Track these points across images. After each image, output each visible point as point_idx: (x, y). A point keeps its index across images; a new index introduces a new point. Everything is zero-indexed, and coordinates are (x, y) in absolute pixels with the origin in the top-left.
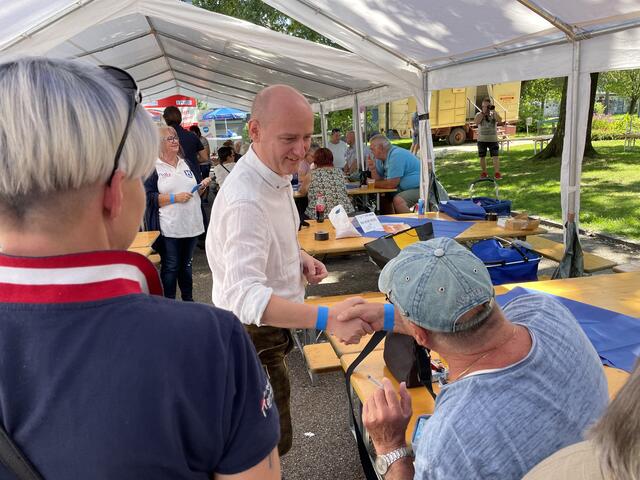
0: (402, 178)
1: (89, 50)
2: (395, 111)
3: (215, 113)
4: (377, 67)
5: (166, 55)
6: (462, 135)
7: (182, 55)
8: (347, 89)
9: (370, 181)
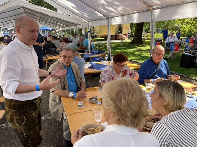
0: (87, 46)
1: (5, 11)
2: (96, 30)
3: (42, 28)
4: (78, 20)
5: (26, 12)
6: (114, 37)
7: (31, 13)
8: (75, 24)
9: (79, 47)
